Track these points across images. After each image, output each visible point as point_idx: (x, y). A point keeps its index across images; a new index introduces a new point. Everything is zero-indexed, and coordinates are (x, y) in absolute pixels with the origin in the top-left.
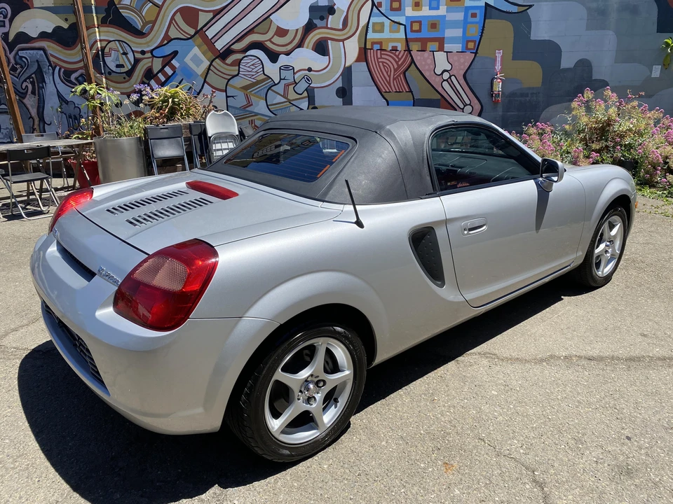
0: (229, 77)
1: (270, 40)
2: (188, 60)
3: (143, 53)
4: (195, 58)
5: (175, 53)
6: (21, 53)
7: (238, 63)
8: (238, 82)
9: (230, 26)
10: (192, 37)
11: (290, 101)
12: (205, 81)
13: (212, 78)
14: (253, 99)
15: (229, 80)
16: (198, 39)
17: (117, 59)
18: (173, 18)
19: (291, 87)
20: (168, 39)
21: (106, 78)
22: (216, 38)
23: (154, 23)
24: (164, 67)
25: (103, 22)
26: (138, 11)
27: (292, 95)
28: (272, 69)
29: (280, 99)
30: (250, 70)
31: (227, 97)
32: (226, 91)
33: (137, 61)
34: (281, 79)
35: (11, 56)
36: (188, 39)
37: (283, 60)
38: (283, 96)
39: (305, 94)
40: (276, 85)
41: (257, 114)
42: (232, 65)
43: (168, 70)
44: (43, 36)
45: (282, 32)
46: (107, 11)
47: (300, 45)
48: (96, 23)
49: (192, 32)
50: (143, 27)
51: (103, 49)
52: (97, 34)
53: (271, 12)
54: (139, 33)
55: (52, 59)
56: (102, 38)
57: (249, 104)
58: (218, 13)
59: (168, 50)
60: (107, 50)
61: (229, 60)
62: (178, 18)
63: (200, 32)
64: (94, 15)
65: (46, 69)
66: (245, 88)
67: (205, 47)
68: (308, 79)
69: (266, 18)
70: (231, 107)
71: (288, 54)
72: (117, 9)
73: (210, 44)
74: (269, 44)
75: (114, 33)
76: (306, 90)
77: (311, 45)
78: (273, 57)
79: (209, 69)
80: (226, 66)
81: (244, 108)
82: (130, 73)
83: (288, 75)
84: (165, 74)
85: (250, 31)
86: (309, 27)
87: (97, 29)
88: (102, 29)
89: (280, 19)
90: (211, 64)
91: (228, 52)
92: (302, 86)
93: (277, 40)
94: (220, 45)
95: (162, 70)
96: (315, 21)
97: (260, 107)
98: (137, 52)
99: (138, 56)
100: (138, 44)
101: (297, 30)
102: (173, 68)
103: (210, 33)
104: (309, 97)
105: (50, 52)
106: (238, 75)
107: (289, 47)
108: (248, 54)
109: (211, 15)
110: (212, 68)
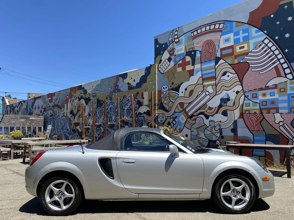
0: (192, 124)
1: (206, 111)
2: (180, 119)
3: (168, 117)
4: (182, 118)
5: (177, 117)
6: (139, 118)
7: (195, 119)
8: (195, 126)
9: (193, 107)
10: (182, 111)
11: (213, 133)
12: (184, 126)
13: (187, 125)
14: (200, 132)
15: (192, 125)
16: (184, 112)
17: (161, 119)
18: (177, 106)
19: (213, 128)
20: (175, 112)
21: (157, 125)
22: (189, 111)
23: (172, 108)
24: (173, 121)
25: (159, 108)
26: (168, 104)
27: (214, 131)
28: (207, 122)
29: (209, 133)
30: (199, 122)
31: (191, 131)
32: (191, 129)
33: (166, 119)
34: (210, 125)
35: (137, 119)
36: (181, 112)
37: (211, 118)
38: (210, 132)
39: (219, 131)
40: (208, 127)
41: (201, 138)
42: (193, 120)
43: (174, 122)
44: (144, 113)
45: (210, 108)
46: (160, 105)
47: (217, 113)
48: (157, 109)
49: (182, 110)
50: (169, 109)
51: (158, 116)
52: (157, 112)
53: (207, 102)
54: (167, 111)
55: (145, 119)
56: (158, 113)
57: (198, 134)
58: (190, 103)
59: (174, 116)
60: (159, 116)
61: (192, 119)
62: (178, 106)
63: (184, 110)
64: (157, 106)
65: (144, 122)
66: (197, 128)
67: (185, 115)
68: (220, 125)
69: (205, 104)
70: (193, 135)
71: (212, 116)
72: (163, 104)
73: (187, 113)
74: (206, 113)
75: (161, 111)
76: (219, 129)
77: (221, 113)
78: (207, 117)
79: (186, 122)
80: (191, 121)
81: (197, 135)
82: (164, 123)
83: (212, 123)
84: (173, 123)
85: (200, 109)
86: (220, 106)
87: (157, 110)
88: (158, 110)
89: (210, 104)
90: (187, 120)
91: (192, 116)
92: (218, 128)
93: (209, 111)
94: (190, 114)
95: (172, 122)
96: (222, 104)
97: (202, 135)
98: (166, 117)
99: (167, 118)
100: (167, 114)
101: (216, 107)
102: (176, 121)
103: (187, 110)
104: (220, 132)
105: (145, 117)
106: (195, 124)
107: (213, 114)
108: (199, 116)
109: (188, 104)
110: (187, 121)
